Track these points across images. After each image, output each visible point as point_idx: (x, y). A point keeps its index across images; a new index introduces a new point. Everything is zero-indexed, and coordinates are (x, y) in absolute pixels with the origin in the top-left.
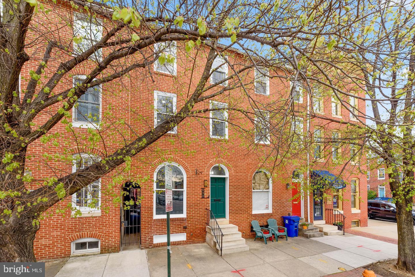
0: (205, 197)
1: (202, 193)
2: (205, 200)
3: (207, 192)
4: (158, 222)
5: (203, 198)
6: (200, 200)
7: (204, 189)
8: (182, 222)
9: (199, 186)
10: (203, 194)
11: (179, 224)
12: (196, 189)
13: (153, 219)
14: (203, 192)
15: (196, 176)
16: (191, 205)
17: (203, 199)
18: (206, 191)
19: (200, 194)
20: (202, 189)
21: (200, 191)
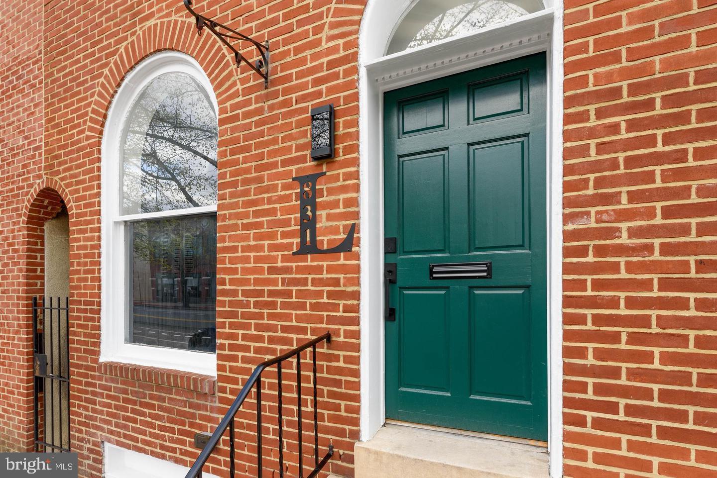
0: (325, 240)
1: (303, 210)
2: (319, 269)
3: (335, 204)
4: (113, 381)
5: (309, 248)
6: (287, 270)
7: (313, 179)
8: (198, 407)
9: (285, 163)
10: (308, 223)
11: (184, 414)
12: (267, 190)
13: (96, 361)
14: (308, 201)
15: (268, 97)
16: (240, 304)
17: (310, 261)
18: (330, 192)
19: (287, 223)
20: (301, 180)
21: (287, 198)
